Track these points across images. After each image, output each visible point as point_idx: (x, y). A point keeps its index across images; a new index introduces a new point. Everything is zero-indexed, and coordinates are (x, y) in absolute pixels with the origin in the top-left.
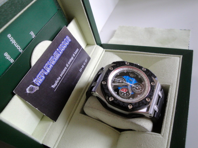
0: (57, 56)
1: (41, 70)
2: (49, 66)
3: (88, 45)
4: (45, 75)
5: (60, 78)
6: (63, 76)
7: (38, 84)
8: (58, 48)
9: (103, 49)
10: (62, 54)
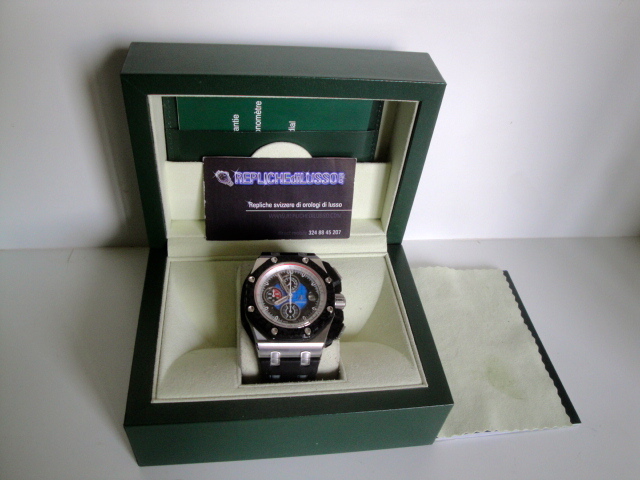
0: (298, 179)
1: (257, 171)
2: (272, 178)
3: (379, 220)
4: (255, 182)
5: (270, 206)
6: (277, 208)
7: (236, 181)
8: (311, 172)
9: (385, 249)
10: (307, 185)
